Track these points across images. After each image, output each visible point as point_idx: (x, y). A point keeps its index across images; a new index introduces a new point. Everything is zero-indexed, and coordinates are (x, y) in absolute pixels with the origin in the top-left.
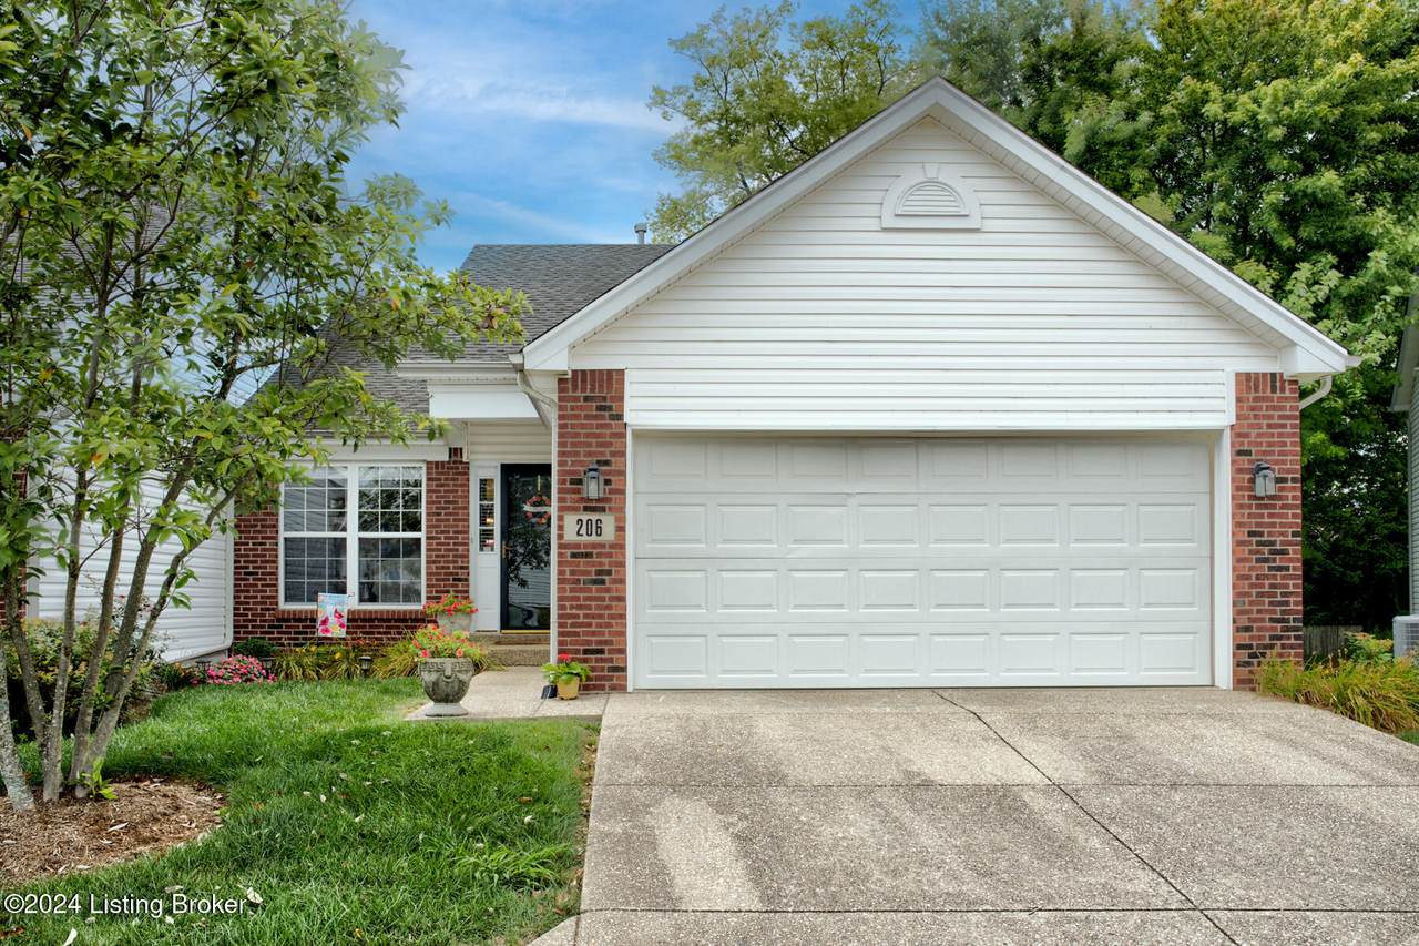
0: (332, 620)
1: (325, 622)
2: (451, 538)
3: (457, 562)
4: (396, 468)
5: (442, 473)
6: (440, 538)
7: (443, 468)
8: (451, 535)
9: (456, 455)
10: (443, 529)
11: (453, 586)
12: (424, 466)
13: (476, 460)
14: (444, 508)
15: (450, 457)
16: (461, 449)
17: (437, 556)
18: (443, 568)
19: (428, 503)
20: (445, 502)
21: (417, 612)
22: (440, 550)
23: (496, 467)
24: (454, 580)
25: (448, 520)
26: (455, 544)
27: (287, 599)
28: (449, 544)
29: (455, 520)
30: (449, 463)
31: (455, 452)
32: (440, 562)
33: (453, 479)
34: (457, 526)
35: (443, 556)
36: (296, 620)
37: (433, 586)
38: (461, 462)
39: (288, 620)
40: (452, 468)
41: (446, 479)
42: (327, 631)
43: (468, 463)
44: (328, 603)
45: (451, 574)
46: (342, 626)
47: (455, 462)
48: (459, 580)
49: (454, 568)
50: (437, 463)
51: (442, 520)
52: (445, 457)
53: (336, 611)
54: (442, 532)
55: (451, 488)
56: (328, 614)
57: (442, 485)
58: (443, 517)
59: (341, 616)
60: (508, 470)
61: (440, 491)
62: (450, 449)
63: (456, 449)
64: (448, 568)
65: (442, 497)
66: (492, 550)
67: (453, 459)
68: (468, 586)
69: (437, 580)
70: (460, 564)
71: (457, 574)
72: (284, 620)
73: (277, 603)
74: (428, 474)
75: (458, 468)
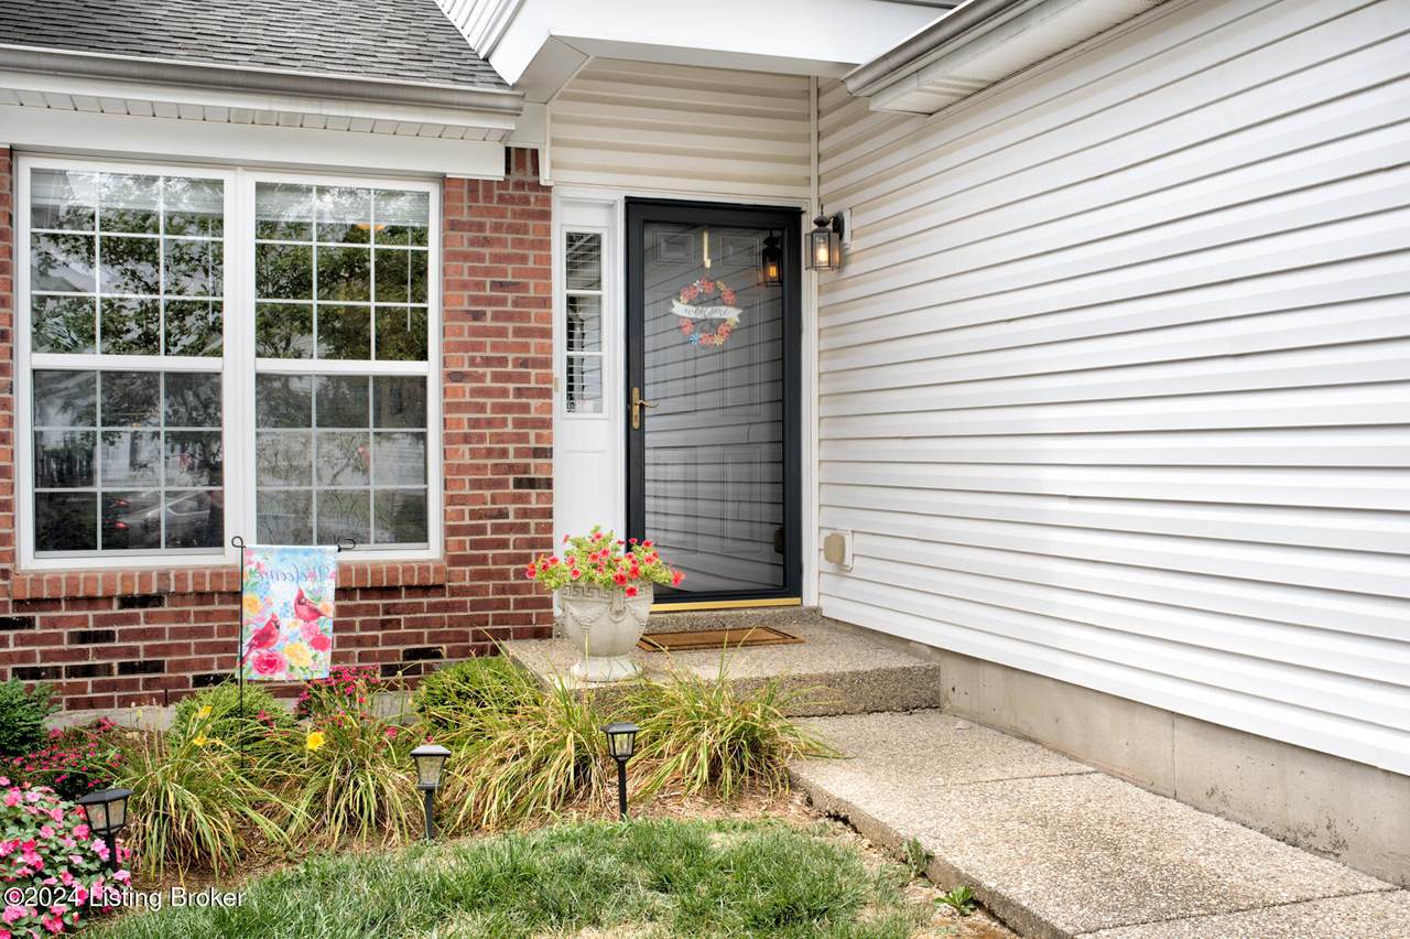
0: (290, 626)
1: (265, 637)
2: (509, 377)
3: (524, 438)
4: (352, 193)
5: (489, 212)
6: (481, 378)
7: (488, 198)
8: (510, 368)
9: (521, 165)
10: (489, 353)
11: (516, 499)
12: (434, 191)
13: (566, 183)
14: (490, 301)
15: (508, 170)
16: (535, 153)
17: (474, 423)
18: (489, 453)
19: (447, 285)
20: (495, 286)
21: (424, 569)
22: (482, 408)
23: (611, 206)
24: (519, 484)
25: (502, 332)
26: (519, 392)
27: (43, 542)
28: (504, 393)
29: (518, 332)
30: (503, 185)
31: (520, 159)
32: (481, 438)
33: (513, 229)
34: (525, 347)
35: (490, 423)
36: (73, 601)
37: (463, 500)
38: (536, 186)
39: (54, 602)
40: (512, 200)
41: (497, 228)
42: (271, 663)
43: (548, 189)
44: (274, 575)
45: (511, 468)
46: (319, 643)
47: (520, 185)
48: (532, 483)
49: (518, 453)
50: (473, 184)
51: (486, 332)
52: (496, 172)
53: (300, 601)
54: (488, 362)
55: (509, 250)
56: (276, 609)
57: (487, 242)
58: (488, 323)
59: (316, 614)
60: (641, 213)
61: (480, 258)
62: (508, 150)
63: (521, 151)
64: (504, 453)
65: (487, 272)
66: (598, 409)
67: (516, 176)
68: (550, 499)
69: (476, 484)
70: (533, 444)
71: (526, 469)
72: (37, 603)
73: (12, 557)
74: (445, 211)
75: (526, 201)
